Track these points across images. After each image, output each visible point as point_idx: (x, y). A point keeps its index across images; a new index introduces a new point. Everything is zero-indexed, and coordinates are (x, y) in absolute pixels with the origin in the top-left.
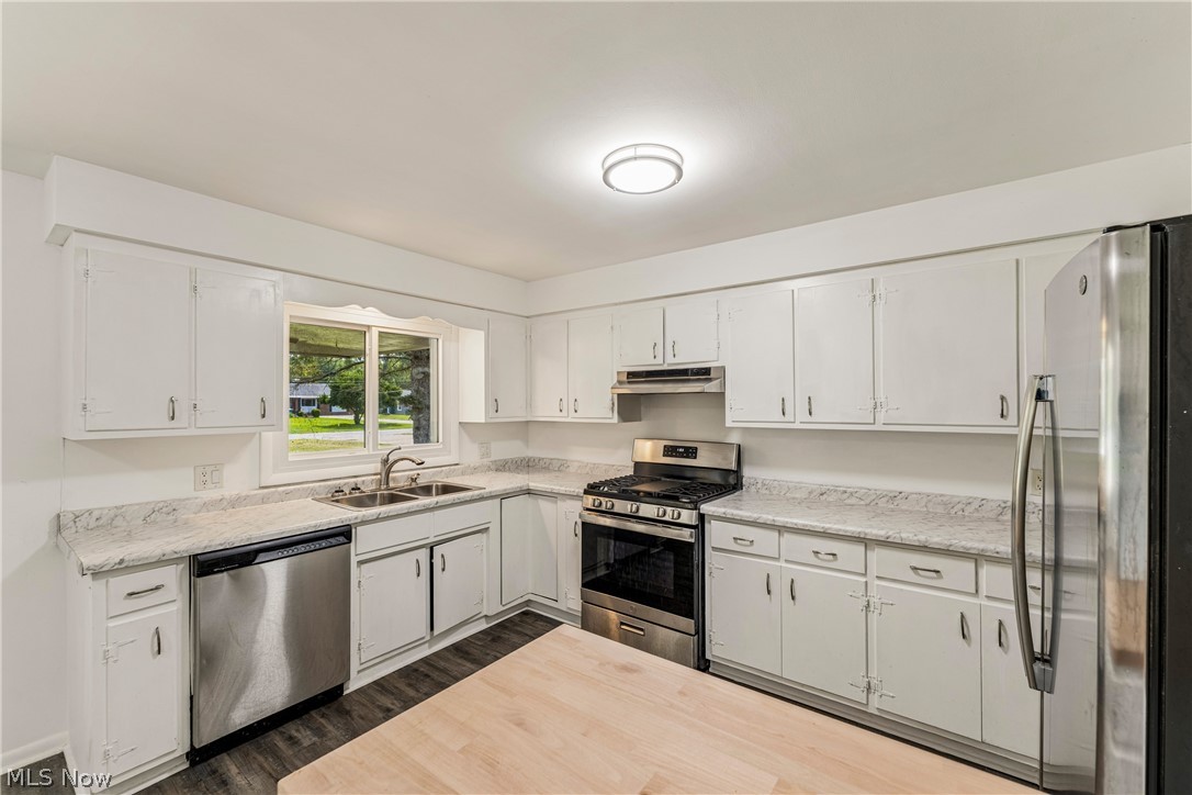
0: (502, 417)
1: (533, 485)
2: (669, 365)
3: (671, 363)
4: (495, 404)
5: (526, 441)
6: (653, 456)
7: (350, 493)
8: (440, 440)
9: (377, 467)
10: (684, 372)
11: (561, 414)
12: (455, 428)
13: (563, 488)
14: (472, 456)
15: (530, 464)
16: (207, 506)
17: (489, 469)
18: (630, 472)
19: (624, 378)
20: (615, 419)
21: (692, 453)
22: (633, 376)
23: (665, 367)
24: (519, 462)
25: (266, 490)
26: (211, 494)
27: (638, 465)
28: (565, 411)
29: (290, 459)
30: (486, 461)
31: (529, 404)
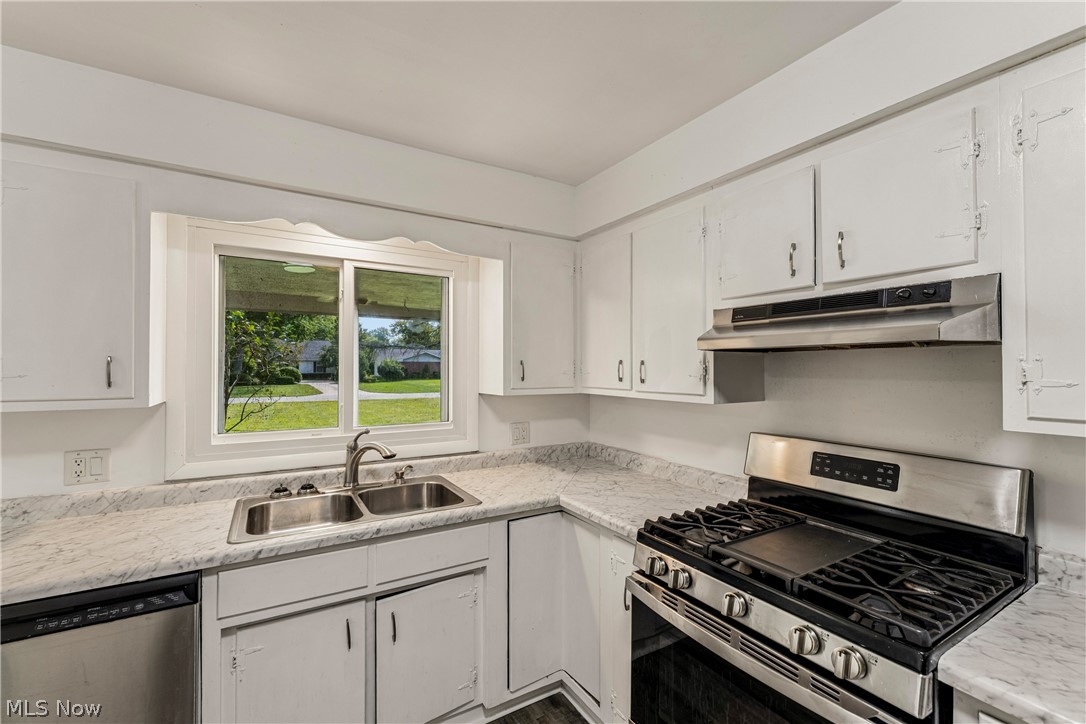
0: (531, 388)
1: (566, 500)
2: (828, 285)
3: (833, 280)
4: (519, 369)
5: (586, 421)
6: (789, 470)
7: (299, 494)
8: (451, 419)
9: (342, 456)
10: (871, 298)
11: (620, 385)
12: (472, 402)
13: (606, 517)
14: (500, 438)
15: (591, 454)
16: (75, 507)
17: (525, 459)
18: (741, 493)
19: (727, 321)
20: (710, 397)
21: (885, 476)
22: (745, 317)
23: (819, 292)
24: (573, 451)
25: (171, 486)
26: (89, 490)
27: (755, 483)
28: (626, 379)
29: (214, 442)
30: (521, 448)
31: (578, 369)
